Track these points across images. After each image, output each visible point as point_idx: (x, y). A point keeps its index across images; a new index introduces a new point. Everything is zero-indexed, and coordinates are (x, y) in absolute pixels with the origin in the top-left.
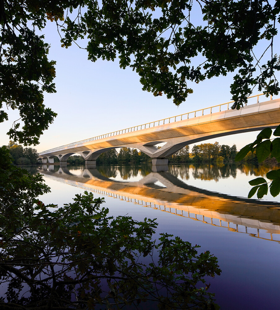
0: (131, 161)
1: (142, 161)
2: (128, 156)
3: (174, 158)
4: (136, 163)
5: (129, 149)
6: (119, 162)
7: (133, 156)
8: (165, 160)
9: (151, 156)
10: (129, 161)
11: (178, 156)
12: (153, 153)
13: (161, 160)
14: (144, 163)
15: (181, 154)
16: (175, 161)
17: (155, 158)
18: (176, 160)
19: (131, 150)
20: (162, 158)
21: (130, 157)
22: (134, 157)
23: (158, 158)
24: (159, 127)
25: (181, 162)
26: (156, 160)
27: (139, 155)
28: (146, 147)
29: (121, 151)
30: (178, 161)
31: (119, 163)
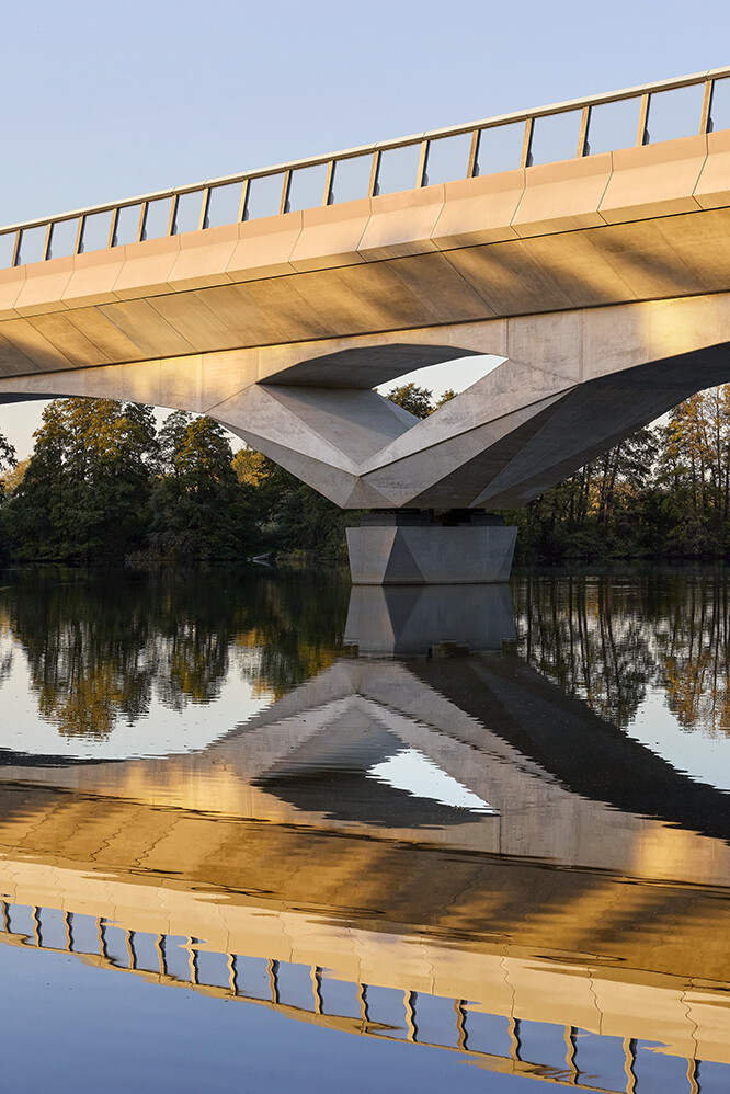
0: (153, 537)
1: (273, 543)
2: (123, 487)
3: (601, 518)
4: (212, 560)
5: (138, 413)
6: (25, 551)
7: (175, 486)
8: (485, 532)
9: (341, 496)
10: (139, 542)
11: (652, 498)
12: (359, 462)
13: (437, 532)
14: (296, 560)
15: (681, 470)
16: (610, 546)
17: (380, 515)
18: (623, 533)
19: (158, 427)
20: (459, 517)
21: (146, 497)
22: (187, 503)
23: (406, 515)
24: (429, 201)
25: (680, 556)
26: (387, 535)
27: (249, 478)
28: (296, 403)
29: (51, 438)
30: (645, 542)
31: (23, 561)
